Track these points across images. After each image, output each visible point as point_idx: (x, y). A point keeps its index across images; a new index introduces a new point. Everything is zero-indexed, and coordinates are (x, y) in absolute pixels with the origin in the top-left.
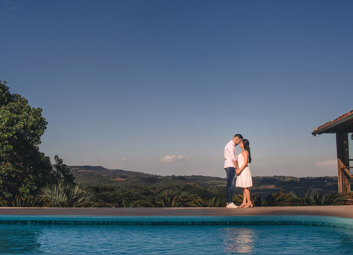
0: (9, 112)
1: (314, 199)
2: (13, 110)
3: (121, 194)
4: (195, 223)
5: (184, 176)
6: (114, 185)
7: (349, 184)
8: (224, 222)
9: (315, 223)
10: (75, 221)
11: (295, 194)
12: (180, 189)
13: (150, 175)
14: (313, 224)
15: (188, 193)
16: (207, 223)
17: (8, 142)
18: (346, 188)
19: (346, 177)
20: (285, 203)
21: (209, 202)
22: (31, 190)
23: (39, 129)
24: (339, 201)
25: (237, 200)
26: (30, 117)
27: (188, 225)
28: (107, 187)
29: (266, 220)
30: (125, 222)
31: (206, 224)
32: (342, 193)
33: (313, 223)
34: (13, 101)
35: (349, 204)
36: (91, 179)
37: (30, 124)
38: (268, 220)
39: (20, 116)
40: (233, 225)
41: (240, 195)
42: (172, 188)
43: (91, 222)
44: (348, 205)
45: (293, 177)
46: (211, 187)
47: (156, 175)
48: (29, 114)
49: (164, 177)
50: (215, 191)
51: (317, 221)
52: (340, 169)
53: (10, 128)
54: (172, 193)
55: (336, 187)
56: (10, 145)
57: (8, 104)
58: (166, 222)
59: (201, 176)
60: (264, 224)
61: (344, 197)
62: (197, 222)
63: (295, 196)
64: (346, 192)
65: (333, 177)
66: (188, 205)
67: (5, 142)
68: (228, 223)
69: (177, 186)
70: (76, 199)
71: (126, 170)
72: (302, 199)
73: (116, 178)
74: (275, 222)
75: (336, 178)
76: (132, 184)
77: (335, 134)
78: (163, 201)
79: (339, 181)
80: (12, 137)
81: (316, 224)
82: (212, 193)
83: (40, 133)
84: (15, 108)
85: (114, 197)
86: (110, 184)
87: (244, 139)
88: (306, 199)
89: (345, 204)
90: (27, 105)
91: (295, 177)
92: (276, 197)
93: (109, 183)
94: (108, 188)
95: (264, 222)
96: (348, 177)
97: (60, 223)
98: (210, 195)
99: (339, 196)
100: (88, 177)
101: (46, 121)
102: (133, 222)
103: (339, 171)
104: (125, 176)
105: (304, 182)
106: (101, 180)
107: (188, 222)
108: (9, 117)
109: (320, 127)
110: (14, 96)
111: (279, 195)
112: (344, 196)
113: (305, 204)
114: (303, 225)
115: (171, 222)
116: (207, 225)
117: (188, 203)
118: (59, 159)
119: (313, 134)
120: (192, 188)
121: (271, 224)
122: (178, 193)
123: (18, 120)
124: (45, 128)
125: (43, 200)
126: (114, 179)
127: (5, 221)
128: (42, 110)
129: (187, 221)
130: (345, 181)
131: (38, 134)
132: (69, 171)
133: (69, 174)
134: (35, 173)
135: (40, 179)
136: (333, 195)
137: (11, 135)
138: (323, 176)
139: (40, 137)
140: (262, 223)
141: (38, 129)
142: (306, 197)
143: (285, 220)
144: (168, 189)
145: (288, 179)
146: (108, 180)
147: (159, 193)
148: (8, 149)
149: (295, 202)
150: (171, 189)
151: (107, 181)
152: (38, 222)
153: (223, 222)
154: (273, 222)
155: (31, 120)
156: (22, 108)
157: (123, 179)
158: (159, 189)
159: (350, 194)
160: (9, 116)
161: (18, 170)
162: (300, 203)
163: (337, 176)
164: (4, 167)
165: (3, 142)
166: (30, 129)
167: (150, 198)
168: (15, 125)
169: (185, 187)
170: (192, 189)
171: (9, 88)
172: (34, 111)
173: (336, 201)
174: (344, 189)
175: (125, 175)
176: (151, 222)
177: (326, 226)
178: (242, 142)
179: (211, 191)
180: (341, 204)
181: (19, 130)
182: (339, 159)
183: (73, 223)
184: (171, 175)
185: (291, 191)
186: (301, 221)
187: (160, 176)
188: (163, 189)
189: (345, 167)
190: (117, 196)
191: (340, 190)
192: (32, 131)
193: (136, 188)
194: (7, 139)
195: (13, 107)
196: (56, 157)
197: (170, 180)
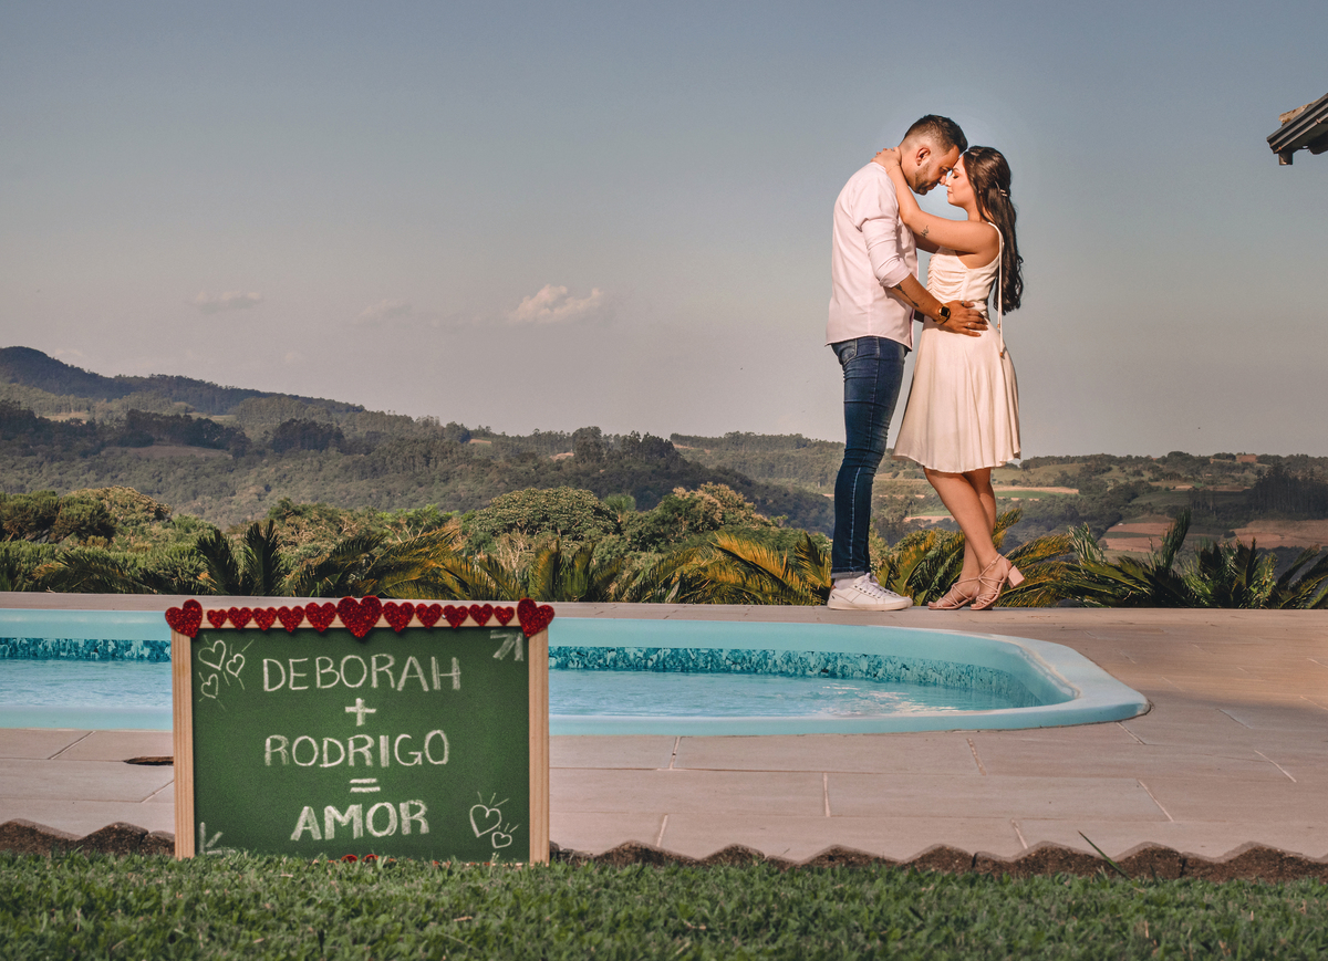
5: (666, 437)
12: (618, 530)
13: (408, 420)
14: (825, 670)
33: (828, 661)
42: (563, 525)
47: (453, 427)
49: (519, 438)
74: (626, 655)
76: (268, 489)
87: (975, 148)
94: (64, 512)
104: (215, 427)
114: (775, 674)
143: (681, 646)
144: (532, 528)
150: (554, 529)
154: (613, 654)
175: (216, 419)
178: (960, 167)
184: (570, 429)
187: (484, 434)
193: (284, 518)
197: (558, 466)
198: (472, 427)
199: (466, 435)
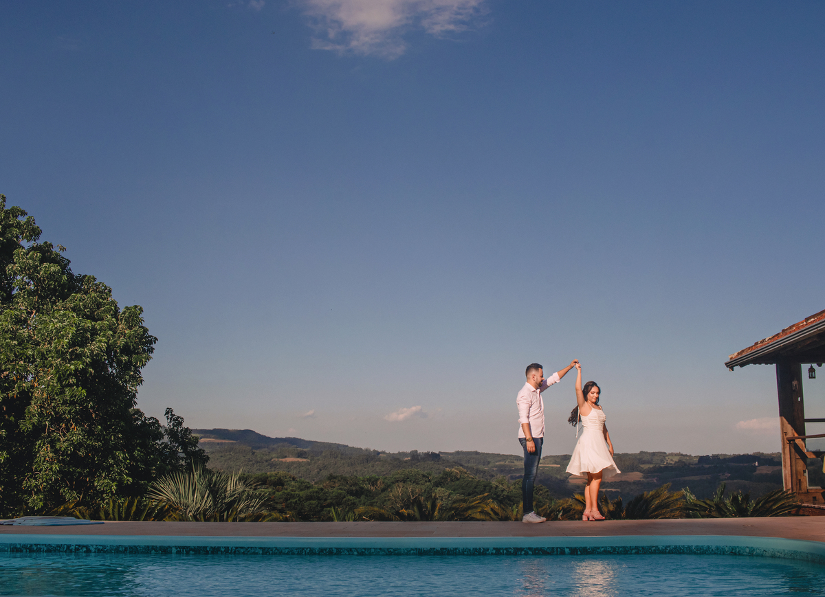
0: (75, 315)
1: (732, 504)
2: (81, 310)
3: (301, 493)
4: (501, 551)
5: (437, 453)
6: (282, 472)
7: (804, 472)
8: (560, 548)
9: (737, 550)
10: (265, 548)
11: (692, 492)
12: (430, 481)
13: (361, 449)
14: (732, 552)
15: (449, 492)
16: (525, 551)
17: (75, 381)
18: (800, 480)
19: (798, 457)
20: (672, 511)
21: (513, 510)
22: (120, 484)
23: (140, 354)
24: (786, 507)
25: (571, 505)
26: (121, 326)
27: (489, 554)
28: (267, 478)
29: (640, 545)
30: (365, 549)
31: (523, 552)
32: (790, 491)
33: (733, 549)
34: (79, 291)
35: (806, 513)
36: (230, 459)
37: (121, 342)
38: (645, 544)
39: (99, 324)
40: (577, 554)
41: (577, 496)
42: (413, 480)
43: (297, 549)
44: (804, 515)
45: (682, 455)
46: (500, 476)
47: (374, 451)
48: (117, 320)
49: (394, 454)
50: (509, 487)
51: (740, 545)
52: (785, 439)
53: (79, 350)
54: (412, 492)
55: (778, 478)
56: (80, 388)
57: (70, 298)
58: (446, 549)
59: (476, 453)
60: (637, 553)
61: (795, 499)
62: (506, 549)
63: (692, 498)
64: (800, 489)
65: (773, 454)
66: (468, 516)
67: (69, 382)
68: (567, 551)
69: (424, 476)
70: (230, 505)
71: (307, 439)
72: (706, 504)
73: (286, 457)
75: (779, 455)
76: (321, 470)
77: (774, 365)
78: (415, 508)
79: (785, 466)
80: (84, 371)
81: (739, 551)
82: (503, 491)
83: (141, 361)
84: (85, 306)
85: (287, 500)
86: (273, 469)
88: (715, 505)
89: (797, 514)
90: (109, 299)
91: (686, 455)
92: (653, 499)
93: (269, 467)
94: (269, 479)
95: (636, 548)
96: (803, 457)
97: (235, 552)
98: (498, 496)
99: (783, 498)
100: (223, 454)
101: (154, 336)
102: (380, 549)
103: (784, 444)
104: (305, 452)
105: (707, 466)
106: (251, 461)
107: (488, 549)
108: (77, 327)
109: (743, 351)
110: (82, 279)
111: (659, 496)
112: (794, 497)
113: (713, 513)
114: (712, 554)
115: (456, 549)
116: (526, 554)
117: (470, 512)
118: (174, 415)
119: (727, 367)
120: (458, 479)
121: (651, 553)
122: (425, 490)
123: (94, 332)
124: (152, 350)
125: (165, 506)
126: (281, 460)
127: (126, 548)
128: (141, 310)
129: (486, 546)
130: (796, 464)
131: (137, 363)
132: (197, 443)
133: (197, 449)
134: (128, 448)
135: (137, 461)
136: (773, 496)
137: (81, 366)
138: (750, 453)
139: (140, 370)
140: (634, 551)
141: (138, 353)
142: (716, 499)
144: (404, 481)
145: (672, 460)
146: (267, 461)
147: (383, 490)
148: (75, 396)
149: (693, 510)
150: (411, 481)
151: (266, 464)
152: (191, 549)
153: (557, 548)
155: (121, 333)
156: (99, 305)
157: (300, 460)
158: (383, 483)
159: (808, 492)
160: (76, 324)
161: (91, 440)
162: (703, 513)
163: (781, 451)
164: (64, 435)
165: (64, 380)
166: (121, 353)
167: (362, 502)
168: (89, 343)
169: (442, 478)
170: (457, 482)
171: (69, 261)
172: (130, 313)
173: (779, 508)
174: (794, 483)
175: (305, 450)
176: (416, 549)
177: (758, 555)
179: (501, 486)
180: (789, 514)
181: (97, 355)
182: (784, 420)
183: (261, 552)
184: (409, 451)
185: (685, 487)
186: (708, 547)
187: (384, 453)
188: (393, 483)
189: (796, 435)
190: (293, 497)
191: (787, 484)
192: (125, 358)
193: (330, 480)
194: (73, 375)
195: (81, 304)
196: (169, 412)
197: (406, 462)
198: (380, 451)
199: (379, 453)
